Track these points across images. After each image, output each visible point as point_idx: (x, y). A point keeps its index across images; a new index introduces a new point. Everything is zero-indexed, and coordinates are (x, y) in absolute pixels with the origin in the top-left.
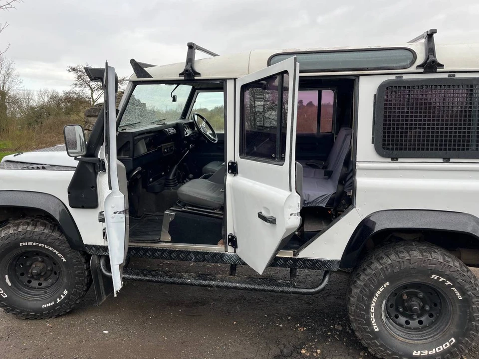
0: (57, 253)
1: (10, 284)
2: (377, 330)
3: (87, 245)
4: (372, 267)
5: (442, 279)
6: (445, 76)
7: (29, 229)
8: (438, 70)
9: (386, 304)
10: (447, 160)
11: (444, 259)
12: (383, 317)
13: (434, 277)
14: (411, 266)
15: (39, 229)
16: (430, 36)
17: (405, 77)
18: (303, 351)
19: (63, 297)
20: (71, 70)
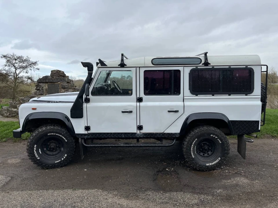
0: (63, 138)
1: (41, 153)
2: (194, 157)
3: (77, 134)
4: (191, 134)
5: (214, 136)
6: (211, 67)
7: (52, 128)
8: (209, 65)
9: (196, 147)
10: (213, 95)
11: (214, 129)
12: (195, 152)
13: (212, 135)
14: (204, 132)
15: (56, 128)
16: (206, 54)
17: (198, 67)
18: (167, 169)
19: (64, 157)
20: (3, 57)
